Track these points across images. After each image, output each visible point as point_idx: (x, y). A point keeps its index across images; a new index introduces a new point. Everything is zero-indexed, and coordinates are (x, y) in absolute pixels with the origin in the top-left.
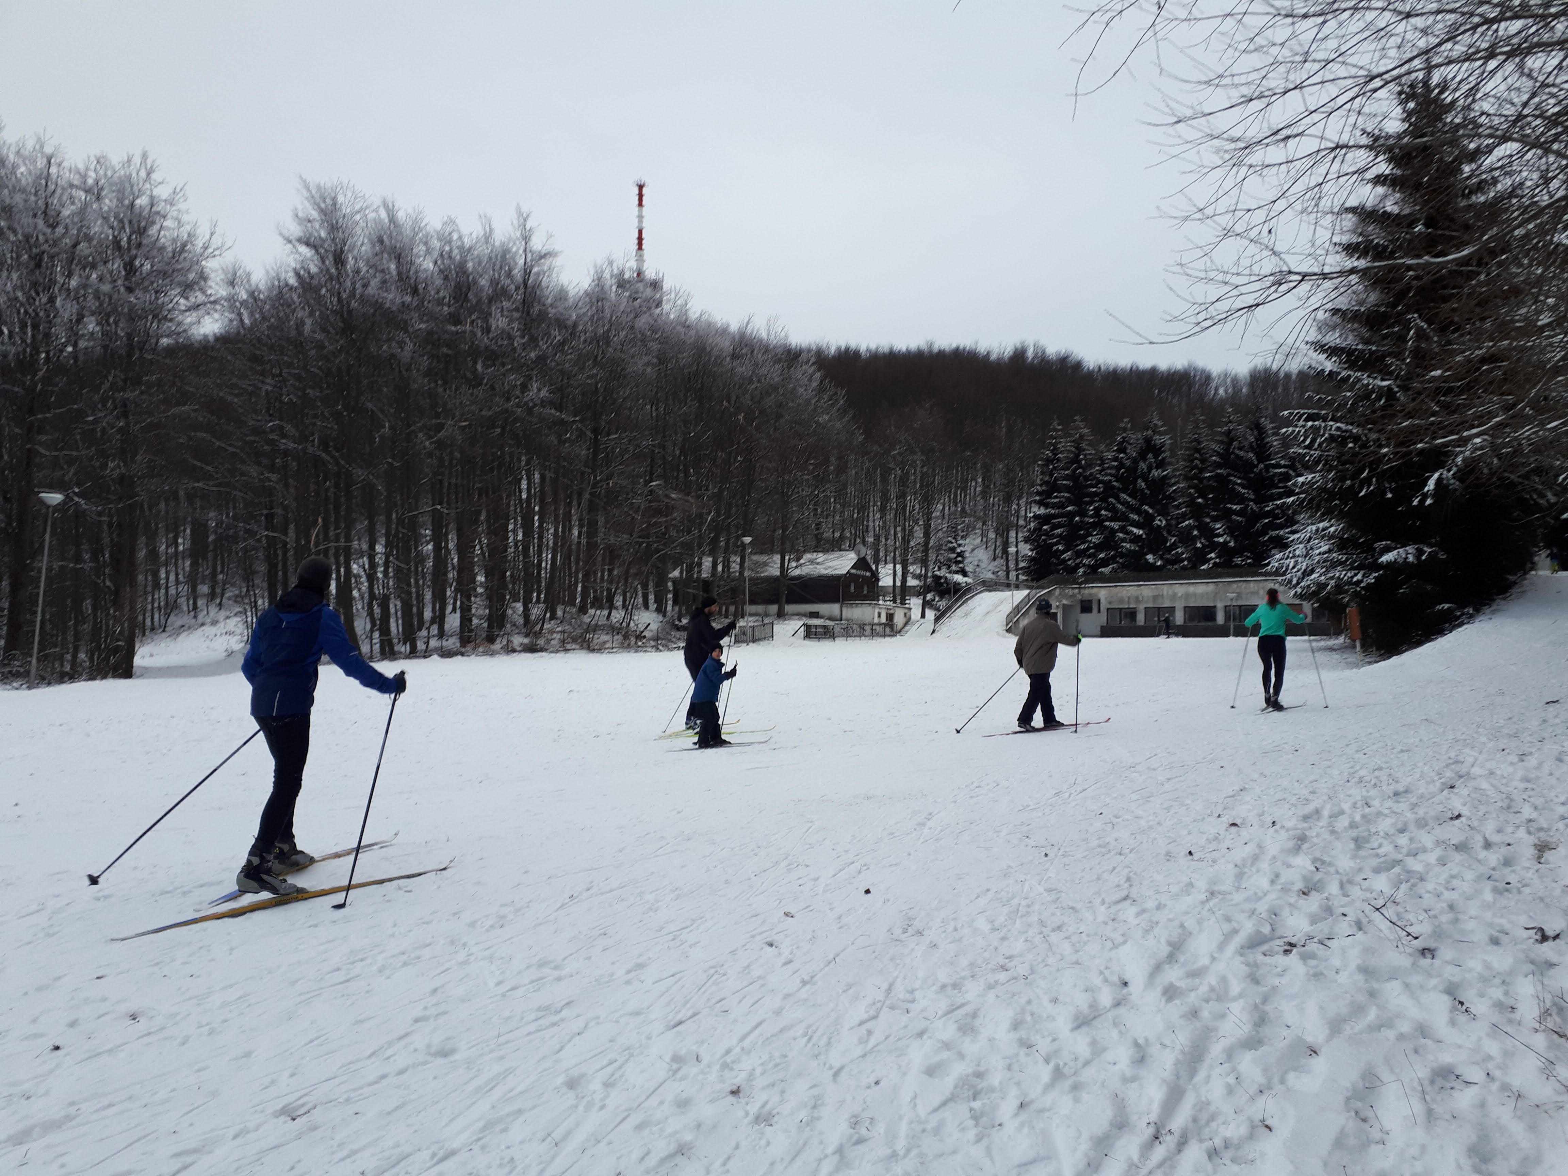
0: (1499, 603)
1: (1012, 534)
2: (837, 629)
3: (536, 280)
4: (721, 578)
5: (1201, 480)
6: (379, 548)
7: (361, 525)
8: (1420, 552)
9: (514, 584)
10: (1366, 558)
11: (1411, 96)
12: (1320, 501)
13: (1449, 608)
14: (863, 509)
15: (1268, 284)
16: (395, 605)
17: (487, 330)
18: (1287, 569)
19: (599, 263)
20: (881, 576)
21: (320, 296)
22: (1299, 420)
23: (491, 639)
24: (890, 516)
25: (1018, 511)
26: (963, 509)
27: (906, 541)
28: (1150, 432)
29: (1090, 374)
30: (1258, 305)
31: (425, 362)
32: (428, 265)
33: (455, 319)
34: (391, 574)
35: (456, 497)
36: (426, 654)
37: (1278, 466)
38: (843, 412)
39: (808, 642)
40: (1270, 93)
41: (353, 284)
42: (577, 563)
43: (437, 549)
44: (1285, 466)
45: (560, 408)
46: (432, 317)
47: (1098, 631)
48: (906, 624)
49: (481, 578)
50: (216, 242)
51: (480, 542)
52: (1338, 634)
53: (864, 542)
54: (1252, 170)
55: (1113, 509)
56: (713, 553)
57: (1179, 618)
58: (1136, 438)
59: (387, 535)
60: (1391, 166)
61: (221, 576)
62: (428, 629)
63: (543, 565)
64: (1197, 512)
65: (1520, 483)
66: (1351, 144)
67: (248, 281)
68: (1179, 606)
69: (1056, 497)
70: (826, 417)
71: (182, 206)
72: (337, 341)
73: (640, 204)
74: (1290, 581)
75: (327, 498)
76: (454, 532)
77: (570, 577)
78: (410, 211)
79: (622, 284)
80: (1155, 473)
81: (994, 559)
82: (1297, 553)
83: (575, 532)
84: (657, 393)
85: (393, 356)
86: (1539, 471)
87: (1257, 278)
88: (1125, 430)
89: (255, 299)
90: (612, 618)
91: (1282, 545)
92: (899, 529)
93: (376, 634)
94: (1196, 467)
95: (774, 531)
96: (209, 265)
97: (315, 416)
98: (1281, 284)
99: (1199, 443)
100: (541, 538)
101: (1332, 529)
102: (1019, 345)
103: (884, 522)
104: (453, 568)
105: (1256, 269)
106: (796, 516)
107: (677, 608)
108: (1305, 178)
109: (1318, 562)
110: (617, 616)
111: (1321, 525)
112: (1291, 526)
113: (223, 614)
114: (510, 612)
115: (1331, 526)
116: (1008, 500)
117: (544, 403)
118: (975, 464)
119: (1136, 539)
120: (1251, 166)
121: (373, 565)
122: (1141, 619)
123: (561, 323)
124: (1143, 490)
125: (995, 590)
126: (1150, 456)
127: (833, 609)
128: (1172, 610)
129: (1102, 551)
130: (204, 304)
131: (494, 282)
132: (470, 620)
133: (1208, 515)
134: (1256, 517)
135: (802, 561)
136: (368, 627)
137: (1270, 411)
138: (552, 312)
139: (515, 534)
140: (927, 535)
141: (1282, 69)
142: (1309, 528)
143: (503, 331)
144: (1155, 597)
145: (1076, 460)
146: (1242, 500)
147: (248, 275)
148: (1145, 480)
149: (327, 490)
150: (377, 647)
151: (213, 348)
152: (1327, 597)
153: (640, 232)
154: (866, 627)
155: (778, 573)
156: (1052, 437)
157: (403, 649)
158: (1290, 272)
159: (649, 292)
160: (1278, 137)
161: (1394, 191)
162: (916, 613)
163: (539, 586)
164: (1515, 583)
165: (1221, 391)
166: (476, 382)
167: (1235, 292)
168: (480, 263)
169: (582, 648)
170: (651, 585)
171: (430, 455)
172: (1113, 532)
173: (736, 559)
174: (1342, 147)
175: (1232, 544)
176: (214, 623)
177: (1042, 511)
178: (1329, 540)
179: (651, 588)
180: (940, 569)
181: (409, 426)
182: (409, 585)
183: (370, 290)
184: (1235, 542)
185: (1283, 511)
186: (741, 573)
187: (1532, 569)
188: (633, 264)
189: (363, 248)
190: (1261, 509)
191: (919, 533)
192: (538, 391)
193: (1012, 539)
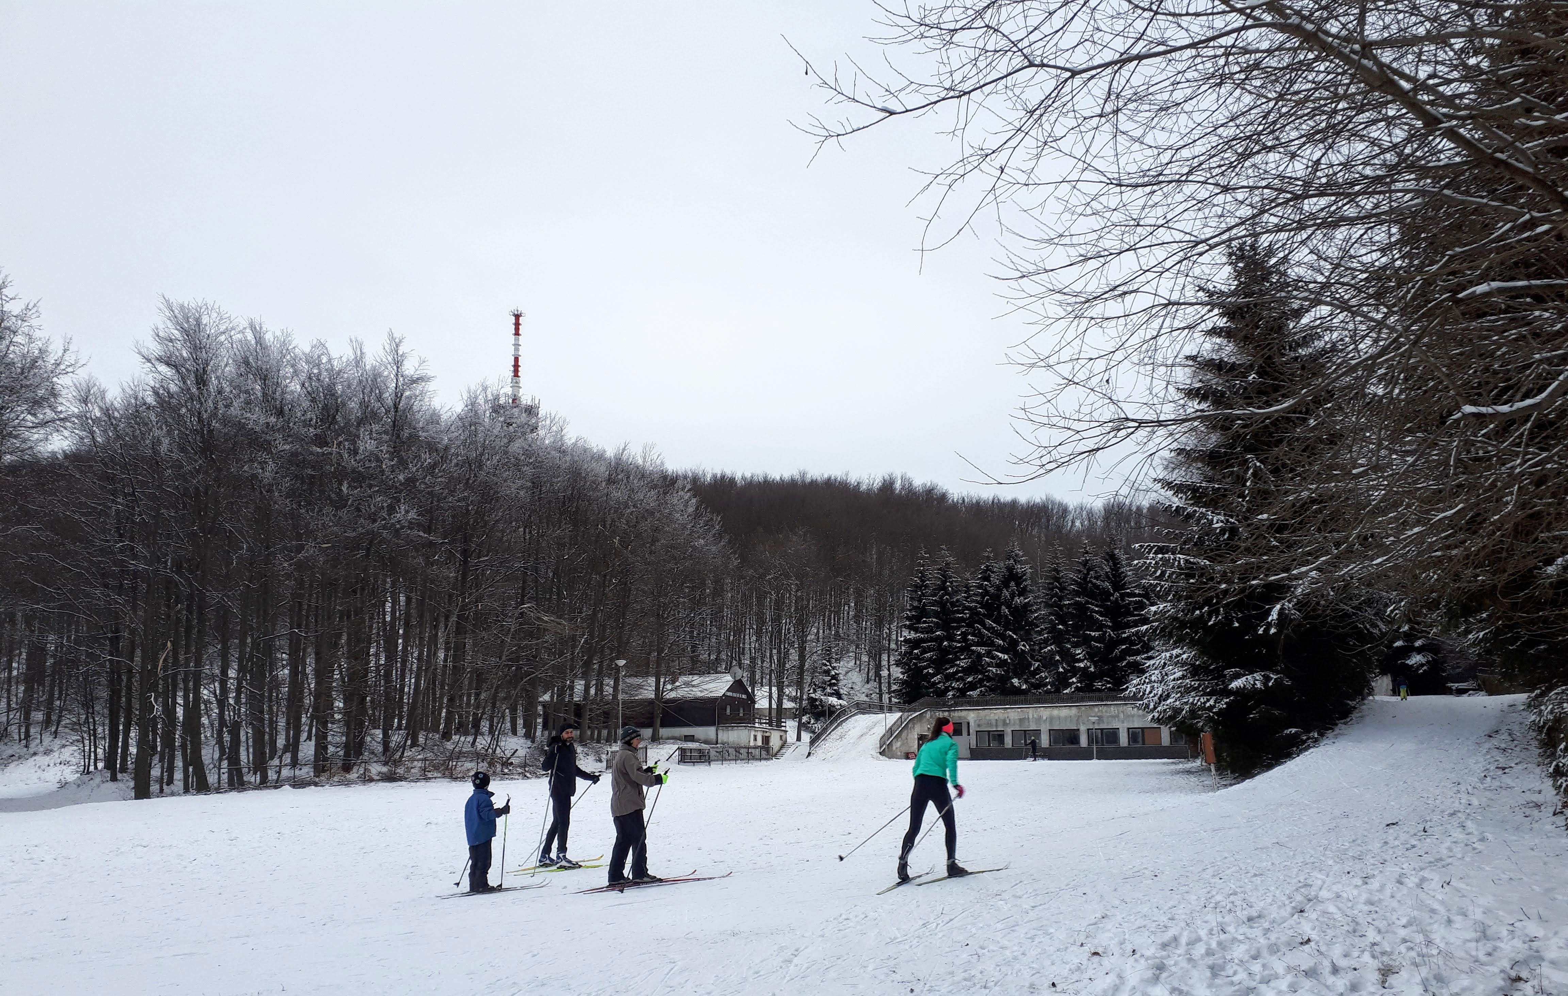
0: (1341, 727)
1: (885, 657)
2: (713, 753)
3: (407, 404)
4: (594, 702)
5: (1061, 607)
6: (232, 673)
7: (214, 649)
8: (1267, 679)
9: (374, 709)
10: (1217, 685)
11: (1241, 258)
12: (1173, 629)
13: (1296, 732)
14: (739, 631)
15: (1108, 429)
16: (246, 733)
17: (355, 452)
18: (1144, 694)
19: (473, 388)
20: (757, 698)
21: (179, 415)
22: (1149, 553)
23: (347, 768)
24: (765, 639)
25: (889, 635)
26: (837, 632)
27: (781, 664)
28: (1012, 561)
29: (954, 506)
30: (1098, 449)
31: (287, 483)
32: (295, 387)
33: (320, 440)
34: (244, 701)
35: (316, 621)
36: (277, 785)
37: (1134, 595)
38: (719, 536)
39: (682, 767)
40: (1106, 253)
41: (216, 403)
42: (442, 688)
43: (294, 673)
44: (1139, 595)
45: (428, 530)
46: (298, 438)
47: (967, 754)
48: (782, 747)
49: (339, 704)
50: (69, 358)
51: (339, 666)
52: (1195, 756)
53: (740, 665)
54: (1093, 322)
55: (980, 635)
56: (585, 676)
57: (1045, 741)
58: (999, 567)
59: (240, 660)
60: (1225, 320)
61: (58, 703)
62: (281, 757)
63: (406, 690)
64: (1058, 638)
65: (1354, 614)
66: (1181, 301)
67: (103, 398)
68: (1044, 729)
69: (925, 622)
70: (702, 542)
71: (34, 322)
72: (196, 461)
73: (517, 333)
74: (1147, 706)
75: (178, 620)
76: (313, 656)
77: (434, 701)
78: (278, 333)
79: (497, 408)
80: (1018, 600)
81: (868, 682)
82: (1153, 678)
83: (441, 655)
84: (530, 516)
85: (254, 476)
86: (1369, 602)
87: (1098, 424)
88: (988, 558)
89: (109, 416)
90: (477, 744)
91: (1139, 670)
92: (775, 651)
93: (225, 764)
94: (1056, 595)
95: (649, 654)
96: (59, 382)
97: (169, 537)
98: (1119, 430)
99: (1058, 572)
100: (404, 662)
101: (1185, 656)
102: (887, 477)
103: (760, 645)
104: (310, 693)
105: (1096, 415)
106: (672, 638)
107: (546, 733)
108: (1141, 332)
109: (1173, 688)
110: (483, 742)
111: (1174, 652)
112: (1147, 652)
113: (58, 742)
114: (368, 739)
115: (1184, 653)
116: (879, 624)
117: (411, 525)
118: (848, 589)
119: (1002, 664)
120: (1092, 318)
121: (224, 690)
122: (1008, 742)
123: (431, 447)
124: (1006, 616)
125: (869, 713)
126: (1013, 583)
127: (709, 732)
128: (1038, 732)
129: (969, 675)
130: (53, 421)
131: (364, 405)
132: (326, 748)
133: (1069, 641)
134: (1113, 644)
135: (677, 684)
136: (217, 755)
137: (1124, 543)
138: (422, 434)
139: (377, 657)
140: (802, 657)
141: (1117, 231)
142: (1163, 654)
143: (372, 453)
144: (1021, 720)
145: (943, 587)
146: (1100, 627)
147: (103, 393)
148: (1009, 607)
149: (179, 612)
150: (225, 777)
151: (61, 466)
152: (1183, 722)
153: (516, 360)
154: (742, 751)
155: (653, 696)
156: (920, 565)
157: (253, 780)
158: (1127, 419)
159: (524, 417)
160: (1116, 293)
161: (1229, 342)
162: (791, 736)
163: (401, 712)
164: (1355, 708)
165: (1078, 523)
166: (341, 503)
167: (1078, 437)
168: (349, 387)
169: (444, 776)
170: (520, 708)
171: (288, 576)
172: (980, 656)
173: (609, 682)
174: (1174, 304)
175: (1092, 669)
176: (48, 752)
177: (913, 635)
178: (1182, 667)
179: (520, 712)
180: (815, 691)
181: (268, 548)
182: (262, 712)
183: (233, 411)
184: (1095, 667)
185: (1139, 638)
186: (615, 696)
187: (1370, 694)
188: (508, 390)
189: (228, 369)
190: (1118, 636)
191: (794, 655)
192: (405, 513)
193: (884, 663)
